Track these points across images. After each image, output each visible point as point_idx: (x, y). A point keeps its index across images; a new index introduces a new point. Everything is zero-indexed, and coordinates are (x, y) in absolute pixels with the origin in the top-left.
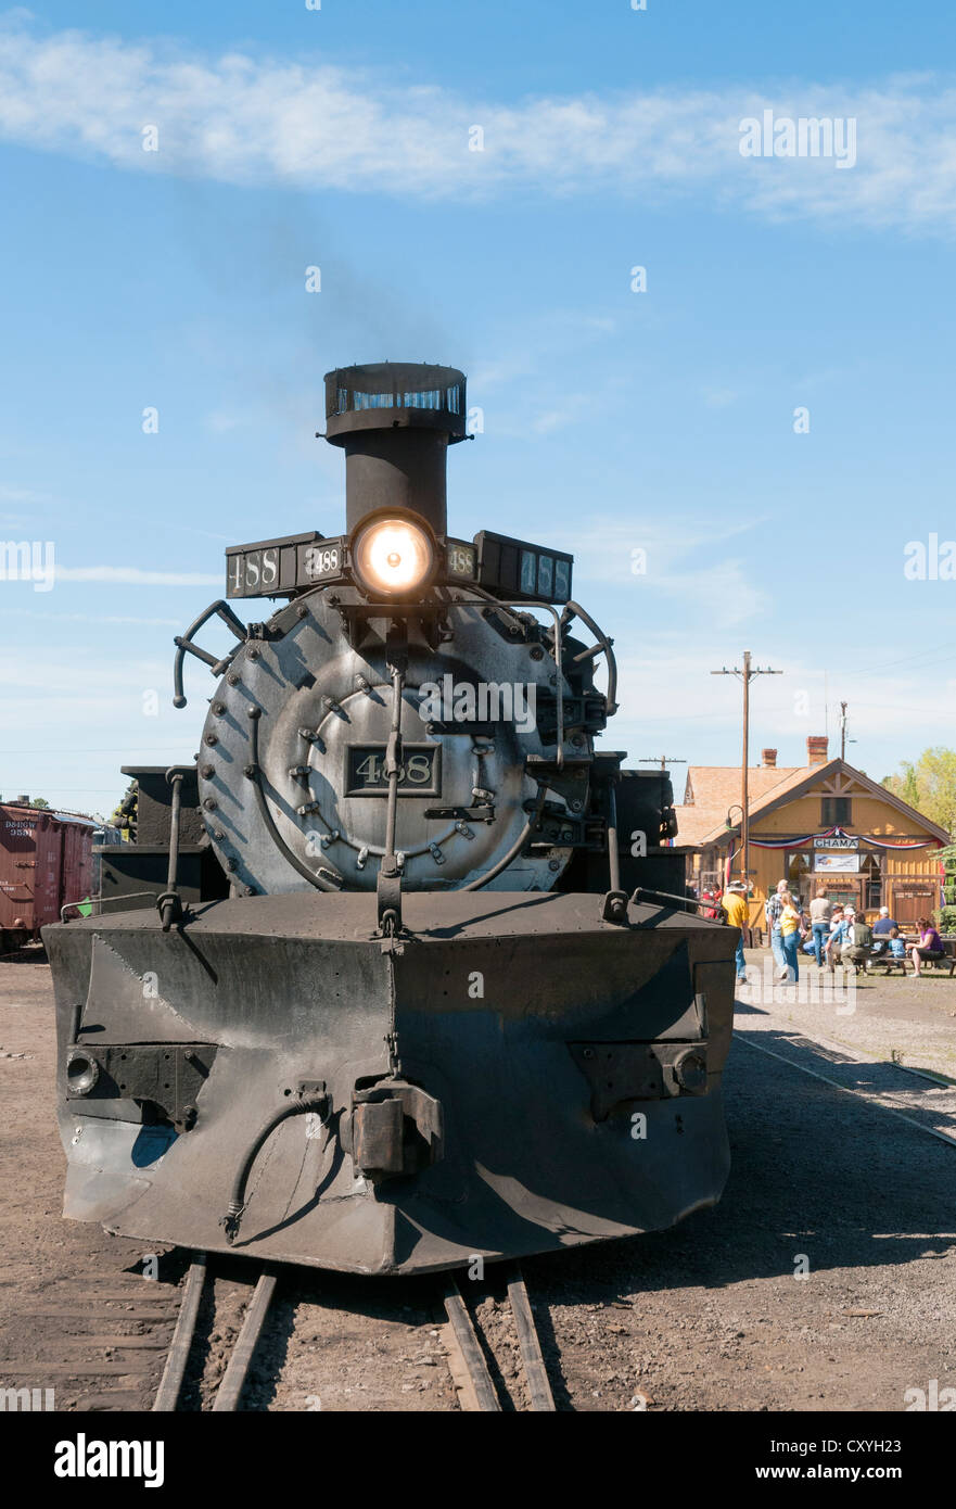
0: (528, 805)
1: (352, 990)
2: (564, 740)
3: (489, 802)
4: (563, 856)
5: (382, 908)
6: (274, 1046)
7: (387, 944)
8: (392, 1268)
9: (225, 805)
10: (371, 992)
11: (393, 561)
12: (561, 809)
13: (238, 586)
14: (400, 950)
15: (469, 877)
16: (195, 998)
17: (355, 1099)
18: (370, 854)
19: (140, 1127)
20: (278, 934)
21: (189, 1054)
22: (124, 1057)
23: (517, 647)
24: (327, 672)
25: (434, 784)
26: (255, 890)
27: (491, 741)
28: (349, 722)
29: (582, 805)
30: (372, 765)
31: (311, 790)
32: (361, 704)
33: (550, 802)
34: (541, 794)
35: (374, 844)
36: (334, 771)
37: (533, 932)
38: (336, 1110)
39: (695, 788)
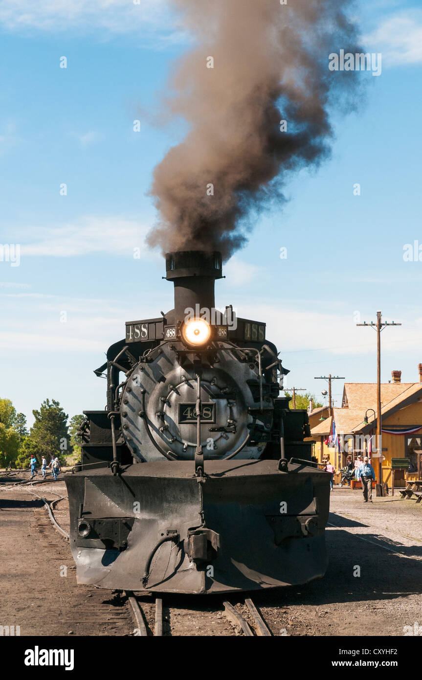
0: (249, 426)
1: (186, 496)
2: (263, 400)
3: (234, 425)
4: (263, 445)
5: (197, 466)
6: (157, 518)
7: (199, 479)
8: (205, 591)
9: (131, 427)
10: (193, 497)
11: (197, 333)
12: (262, 427)
13: (131, 338)
14: (204, 481)
15: (226, 454)
16: (125, 500)
17: (190, 534)
18: (188, 446)
19: (105, 550)
20: (158, 476)
21: (124, 521)
22: (100, 523)
23: (244, 364)
24: (170, 375)
25: (213, 418)
26: (143, 460)
27: (234, 401)
28: (180, 395)
29: (270, 426)
30: (189, 412)
31: (165, 422)
32: (184, 388)
33: (258, 425)
34: (254, 421)
35: (190, 442)
36: (174, 414)
37: (252, 474)
38: (181, 540)
39: (348, 397)
